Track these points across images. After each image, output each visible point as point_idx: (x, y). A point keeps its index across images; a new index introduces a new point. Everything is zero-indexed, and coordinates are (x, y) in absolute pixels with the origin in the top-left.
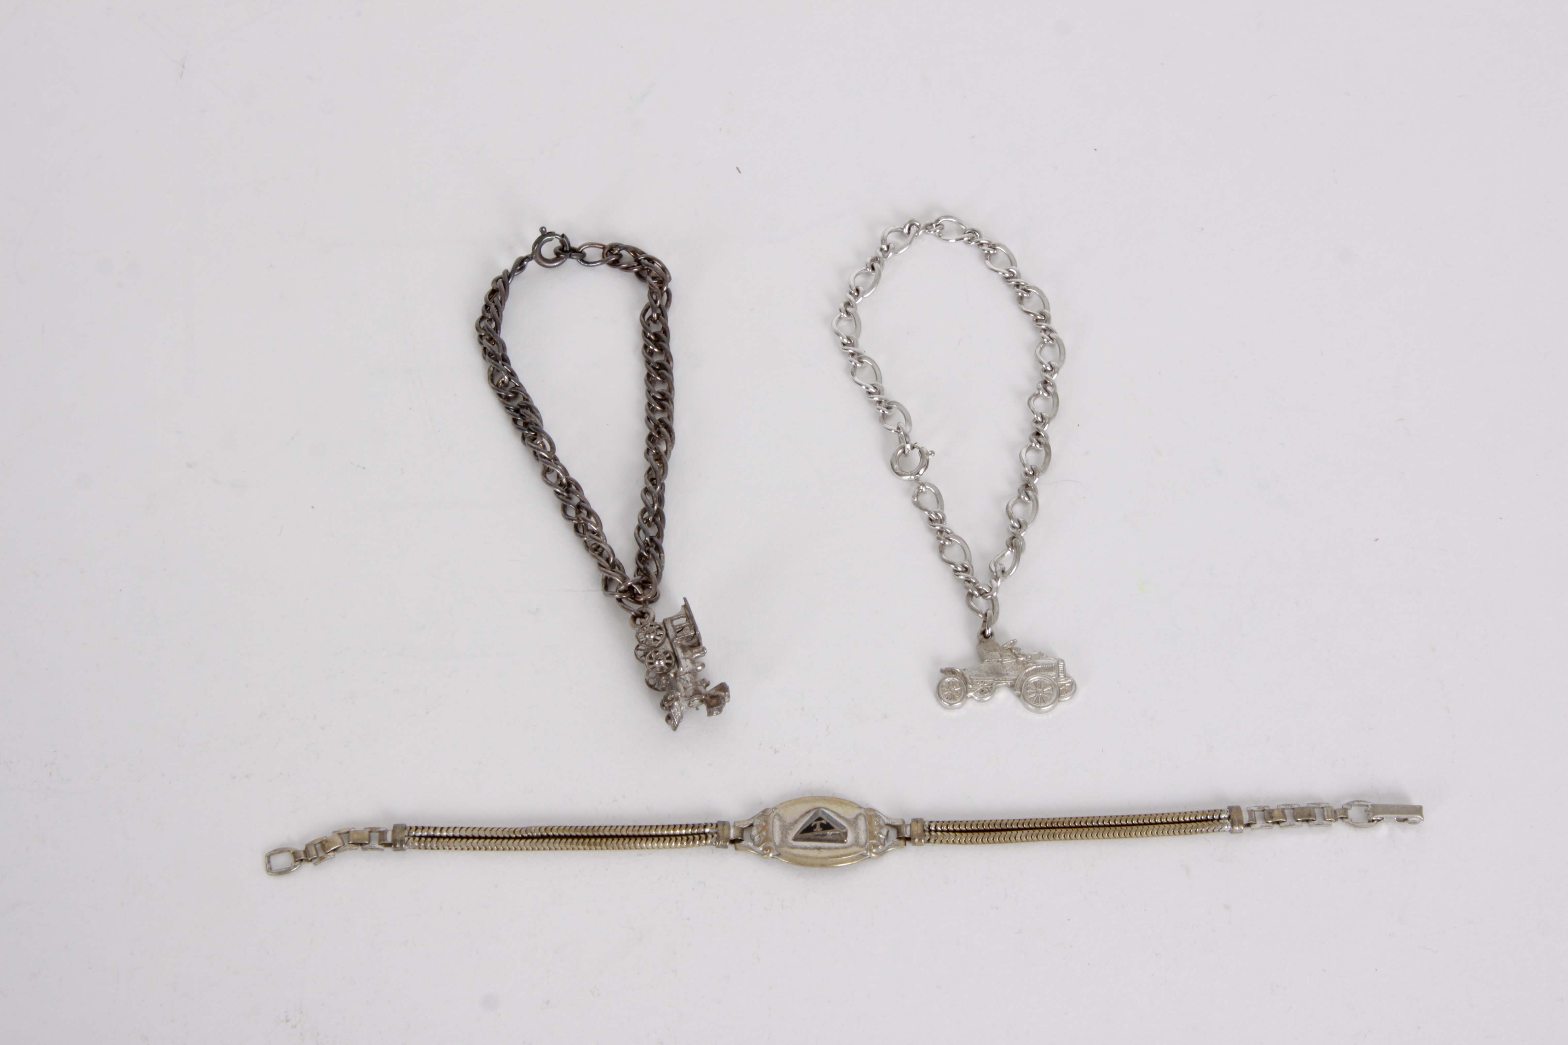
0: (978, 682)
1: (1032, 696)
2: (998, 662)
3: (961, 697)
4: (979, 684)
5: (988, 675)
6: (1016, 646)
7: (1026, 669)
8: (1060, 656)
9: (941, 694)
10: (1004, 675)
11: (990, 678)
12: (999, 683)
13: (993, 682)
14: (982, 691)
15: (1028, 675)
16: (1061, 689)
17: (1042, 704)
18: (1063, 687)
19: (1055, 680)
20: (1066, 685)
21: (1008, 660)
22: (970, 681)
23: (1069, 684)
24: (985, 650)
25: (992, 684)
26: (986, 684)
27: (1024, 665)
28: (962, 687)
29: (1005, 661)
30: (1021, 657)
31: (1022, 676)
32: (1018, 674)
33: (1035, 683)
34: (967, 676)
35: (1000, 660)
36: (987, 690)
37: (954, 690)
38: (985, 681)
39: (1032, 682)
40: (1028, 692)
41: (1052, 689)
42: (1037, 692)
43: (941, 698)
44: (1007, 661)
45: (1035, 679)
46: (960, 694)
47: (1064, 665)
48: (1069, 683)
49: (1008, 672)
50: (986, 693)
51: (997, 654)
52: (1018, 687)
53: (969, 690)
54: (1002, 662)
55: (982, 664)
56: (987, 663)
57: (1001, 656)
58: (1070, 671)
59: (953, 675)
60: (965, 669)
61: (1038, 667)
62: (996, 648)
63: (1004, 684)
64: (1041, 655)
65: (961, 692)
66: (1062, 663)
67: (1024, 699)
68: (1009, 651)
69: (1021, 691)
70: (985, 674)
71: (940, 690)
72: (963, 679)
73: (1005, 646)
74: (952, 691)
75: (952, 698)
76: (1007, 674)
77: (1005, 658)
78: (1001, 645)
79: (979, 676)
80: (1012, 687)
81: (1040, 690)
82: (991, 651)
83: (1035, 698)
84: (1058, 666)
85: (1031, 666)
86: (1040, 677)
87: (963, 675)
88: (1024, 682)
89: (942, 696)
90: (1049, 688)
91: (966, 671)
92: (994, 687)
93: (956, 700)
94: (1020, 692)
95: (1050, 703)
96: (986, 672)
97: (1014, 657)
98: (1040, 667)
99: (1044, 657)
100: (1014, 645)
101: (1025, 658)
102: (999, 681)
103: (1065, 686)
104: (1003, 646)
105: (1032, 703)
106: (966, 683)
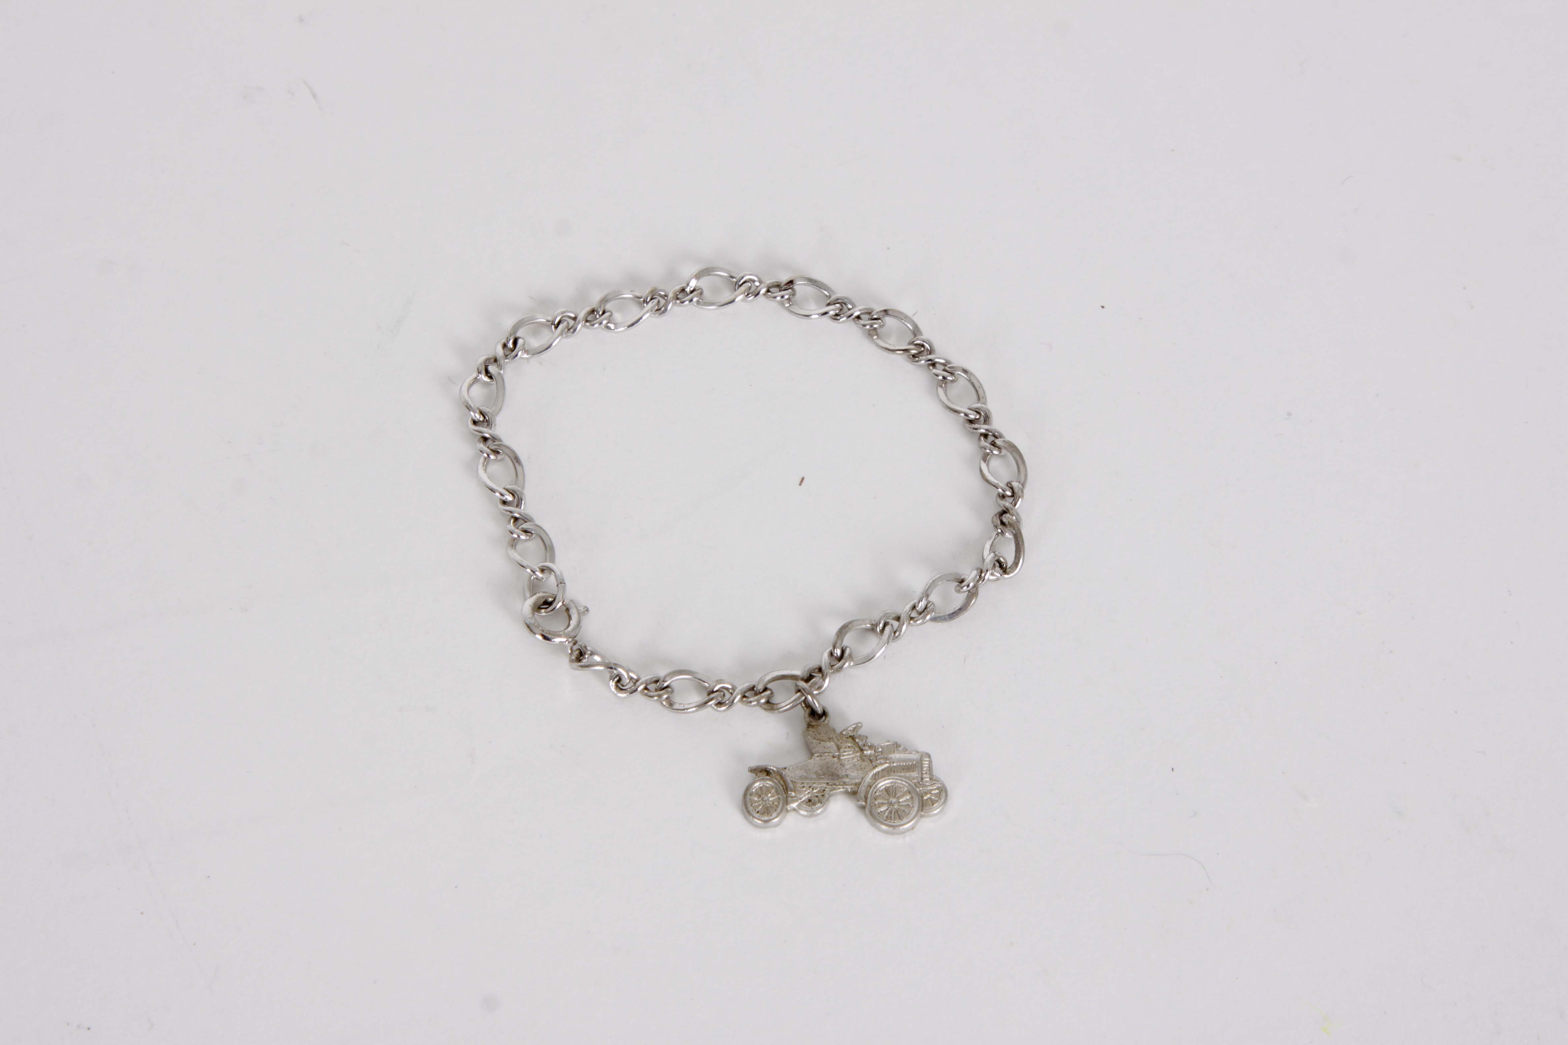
0: (803, 787)
1: (882, 809)
2: (834, 757)
3: (779, 810)
4: (806, 791)
5: (819, 776)
6: (861, 732)
7: (875, 767)
8: (923, 747)
9: (749, 805)
10: (843, 777)
11: (822, 781)
12: (835, 789)
13: (826, 788)
14: (810, 801)
15: (876, 777)
16: (925, 798)
17: (897, 822)
18: (928, 796)
19: (915, 785)
20: (933, 792)
21: (849, 755)
22: (791, 786)
23: (937, 791)
24: (814, 738)
25: (824, 790)
26: (815, 791)
27: (871, 761)
28: (780, 796)
29: (843, 756)
30: (866, 750)
31: (868, 779)
32: (862, 776)
33: (887, 790)
34: (788, 779)
35: (837, 754)
36: (817, 799)
37: (768, 800)
38: (814, 785)
39: (883, 787)
40: (876, 803)
41: (912, 798)
42: (891, 804)
43: (748, 812)
44: (846, 755)
45: (888, 783)
46: (777, 806)
47: (930, 762)
48: (938, 788)
49: (848, 772)
50: (814, 804)
51: (831, 745)
52: (862, 795)
53: (789, 799)
54: (839, 757)
55: (810, 761)
56: (818, 759)
57: (839, 748)
58: (938, 772)
59: (768, 777)
60: (785, 768)
61: (892, 765)
62: (831, 736)
63: (842, 790)
64: (896, 746)
65: (779, 803)
66: (928, 759)
67: (871, 813)
68: (850, 740)
69: (866, 802)
70: (814, 776)
71: (748, 800)
72: (783, 784)
73: (844, 733)
74: (765, 801)
75: (767, 811)
76: (847, 776)
77: (845, 752)
78: (838, 731)
79: (806, 778)
80: (854, 794)
81: (894, 800)
82: (823, 741)
83: (888, 811)
84: (922, 764)
85: (881, 764)
86: (894, 780)
87: (781, 776)
88: (871, 788)
89: (750, 808)
90: (908, 798)
91: (787, 770)
92: (827, 796)
93: (771, 816)
94: (864, 804)
95: (909, 819)
96: (816, 773)
97: (857, 749)
98: (895, 764)
99: (900, 749)
100: (857, 731)
101: (873, 752)
102: (834, 786)
103: (930, 793)
104: (841, 733)
105: (882, 820)
106: (786, 789)
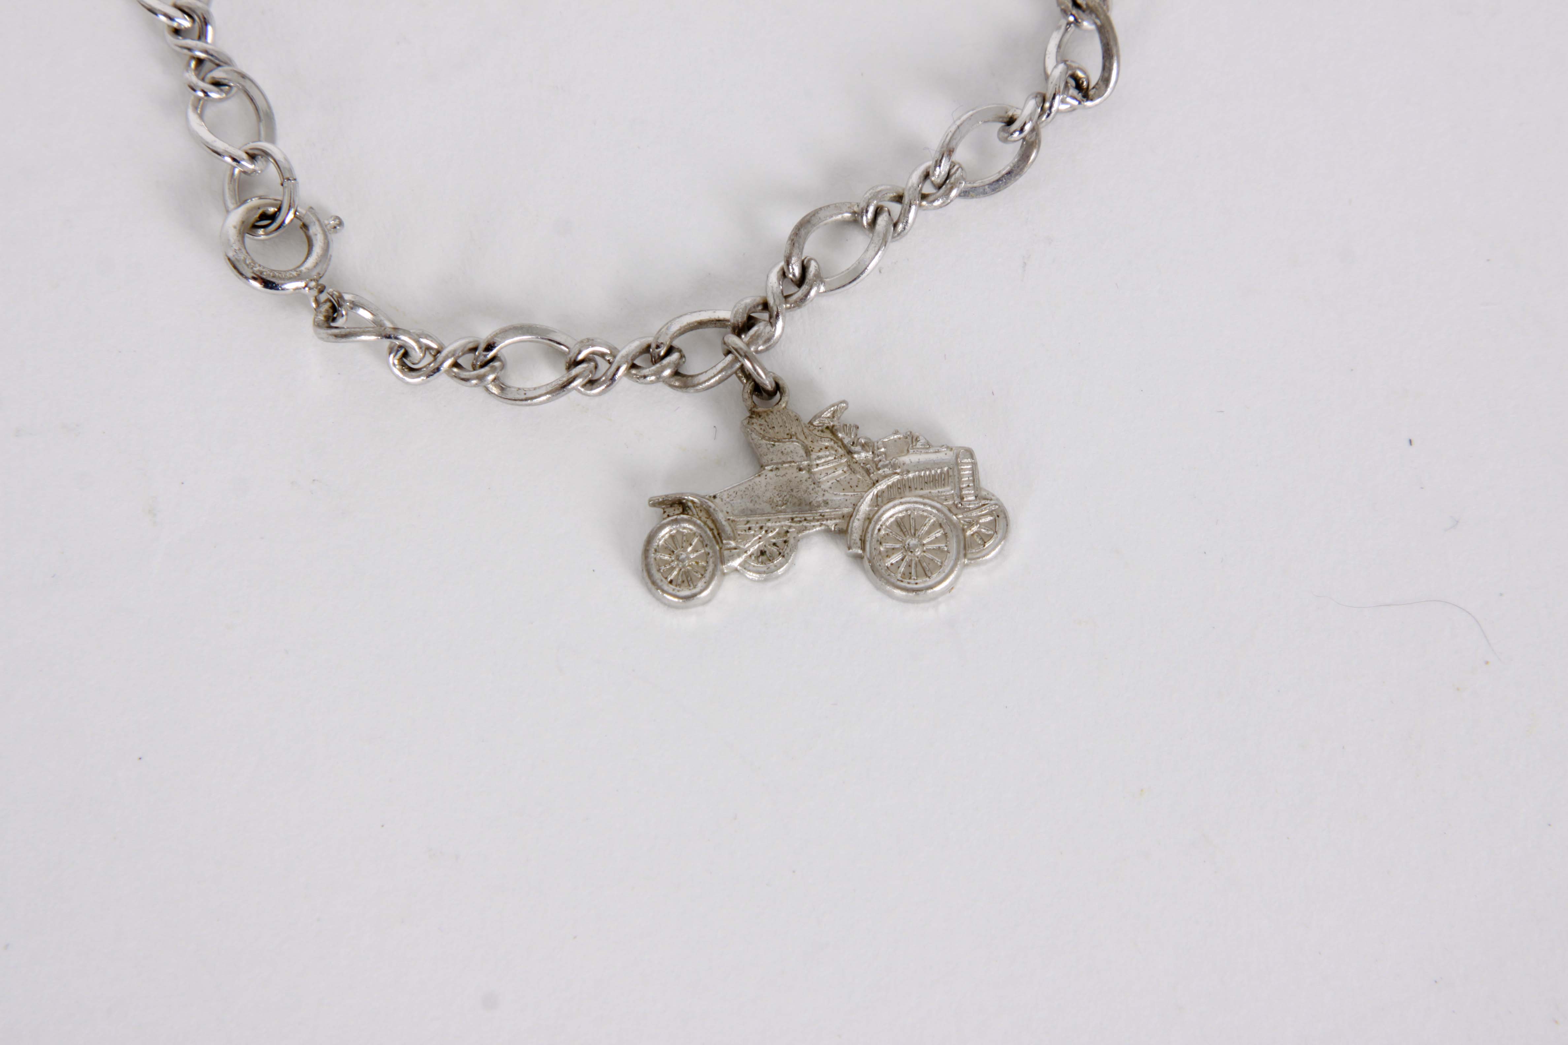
0: (750, 529)
1: (895, 559)
2: (800, 470)
3: (708, 575)
4: (754, 536)
5: (776, 507)
6: (848, 417)
7: (874, 483)
8: (961, 440)
9: (654, 571)
10: (819, 506)
11: (782, 516)
12: (806, 528)
13: (790, 527)
14: (763, 553)
15: (878, 502)
16: (969, 533)
17: (923, 582)
18: (975, 528)
19: (950, 510)
20: (982, 521)
21: (827, 463)
22: (728, 529)
23: (989, 518)
24: (763, 437)
25: (787, 531)
26: (770, 535)
27: (868, 472)
28: (708, 550)
29: (817, 465)
30: (858, 453)
31: (865, 505)
32: (853, 500)
33: (900, 523)
34: (721, 517)
35: (806, 463)
36: (774, 549)
37: (689, 556)
38: (769, 524)
39: (893, 519)
40: (882, 549)
41: (945, 535)
42: (909, 549)
43: (655, 582)
44: (823, 464)
45: (900, 512)
46: (705, 568)
47: (974, 464)
48: (990, 513)
49: (828, 496)
50: (771, 558)
51: (794, 447)
52: (857, 535)
53: (726, 553)
54: (809, 468)
55: (757, 480)
56: (771, 474)
57: (808, 452)
59: (684, 515)
60: (715, 497)
61: (905, 477)
62: (794, 430)
63: (819, 528)
64: (911, 440)
65: (708, 561)
66: (969, 460)
67: (874, 569)
68: (828, 434)
69: (863, 549)
70: (767, 507)
71: (652, 560)
72: (712, 526)
73: (815, 422)
74: (683, 561)
75: (687, 579)
76: (826, 502)
77: (819, 458)
78: (806, 418)
79: (753, 512)
80: (841, 534)
81: (913, 542)
82: (779, 441)
83: (904, 564)
84: (959, 471)
85: (886, 476)
86: (912, 505)
87: (709, 514)
88: (870, 522)
89: (658, 576)
90: (938, 535)
91: (717, 500)
92: (792, 541)
93: (696, 584)
94: (860, 550)
95: (942, 574)
96: (771, 502)
97: (841, 451)
98: (911, 475)
99: (919, 445)
100: (839, 417)
101: (870, 455)
102: (805, 523)
103: (978, 521)
104: (812, 424)
105: (894, 579)
106: (719, 535)
